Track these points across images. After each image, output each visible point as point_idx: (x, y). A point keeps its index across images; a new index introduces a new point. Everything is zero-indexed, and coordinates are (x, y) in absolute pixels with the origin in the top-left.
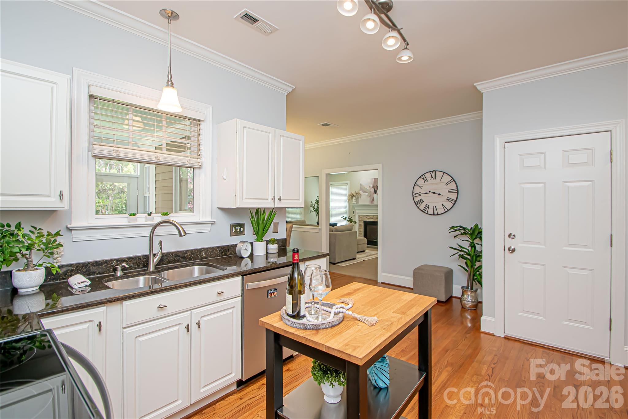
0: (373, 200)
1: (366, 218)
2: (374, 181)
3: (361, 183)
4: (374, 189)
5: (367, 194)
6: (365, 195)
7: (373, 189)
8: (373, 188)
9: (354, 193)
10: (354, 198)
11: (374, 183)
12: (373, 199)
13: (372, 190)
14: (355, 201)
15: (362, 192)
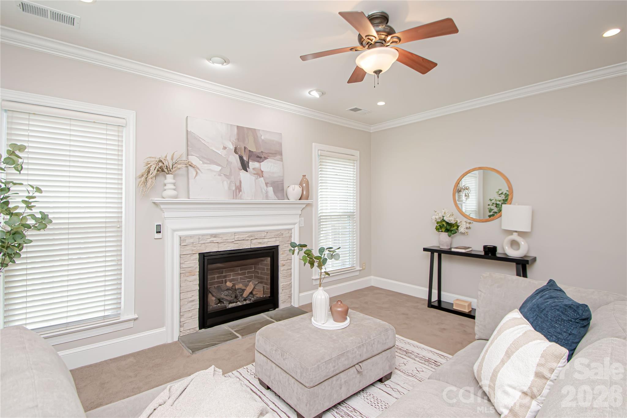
0: (239, 188)
2: (238, 134)
3: (191, 130)
4: (241, 158)
5: (218, 168)
6: (210, 170)
7: (237, 156)
8: (236, 152)
10: (169, 178)
11: (238, 140)
12: (238, 184)
13: (235, 160)
14: (174, 187)
15: (200, 160)
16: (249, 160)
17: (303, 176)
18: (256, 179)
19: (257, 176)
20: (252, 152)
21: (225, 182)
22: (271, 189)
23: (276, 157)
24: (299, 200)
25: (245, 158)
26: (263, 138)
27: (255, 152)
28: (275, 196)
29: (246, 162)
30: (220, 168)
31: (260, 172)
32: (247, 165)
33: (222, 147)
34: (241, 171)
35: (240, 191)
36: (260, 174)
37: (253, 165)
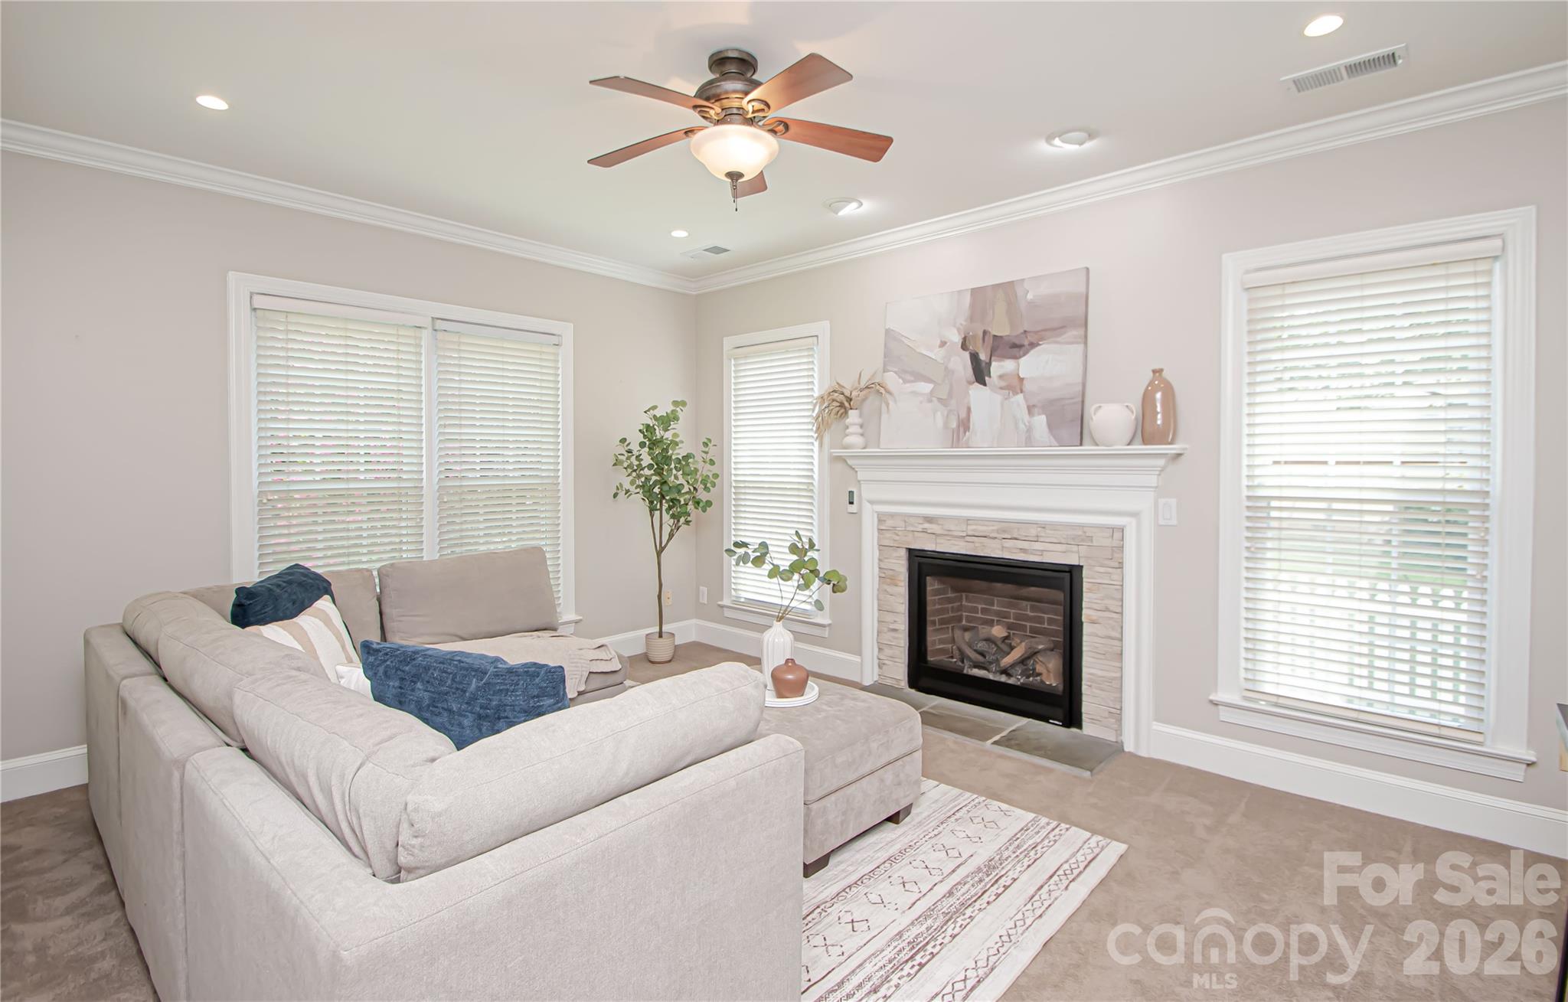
0: (965, 425)
1: (924, 531)
2: (973, 306)
3: (890, 325)
4: (974, 357)
5: (926, 388)
6: (914, 393)
7: (966, 355)
8: (964, 347)
9: (848, 384)
10: (853, 416)
11: (972, 318)
12: (963, 415)
13: (962, 364)
14: (860, 431)
15: (900, 377)
16: (993, 358)
17: (1154, 372)
18: (1006, 399)
19: (1007, 391)
20: (1001, 337)
21: (939, 413)
22: (1041, 420)
23: (1064, 336)
24: (1129, 444)
25: (983, 357)
26: (1030, 296)
27: (1006, 336)
28: (1051, 437)
29: (983, 365)
30: (931, 386)
31: (1015, 382)
32: (985, 372)
33: (939, 341)
34: (971, 387)
35: (967, 428)
36: (1015, 385)
37: (999, 368)
